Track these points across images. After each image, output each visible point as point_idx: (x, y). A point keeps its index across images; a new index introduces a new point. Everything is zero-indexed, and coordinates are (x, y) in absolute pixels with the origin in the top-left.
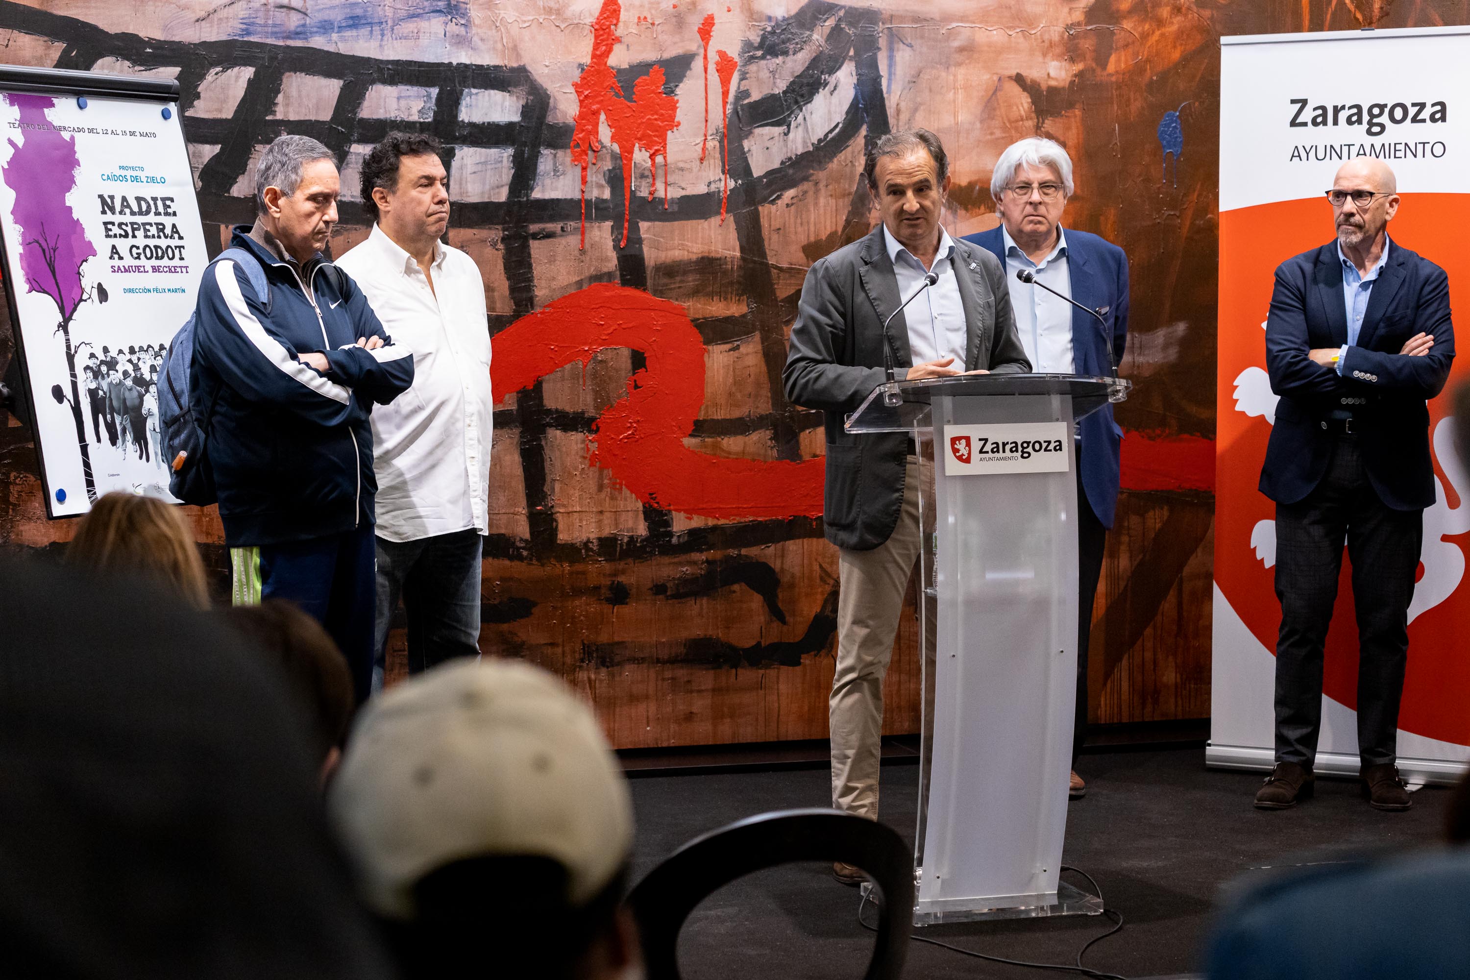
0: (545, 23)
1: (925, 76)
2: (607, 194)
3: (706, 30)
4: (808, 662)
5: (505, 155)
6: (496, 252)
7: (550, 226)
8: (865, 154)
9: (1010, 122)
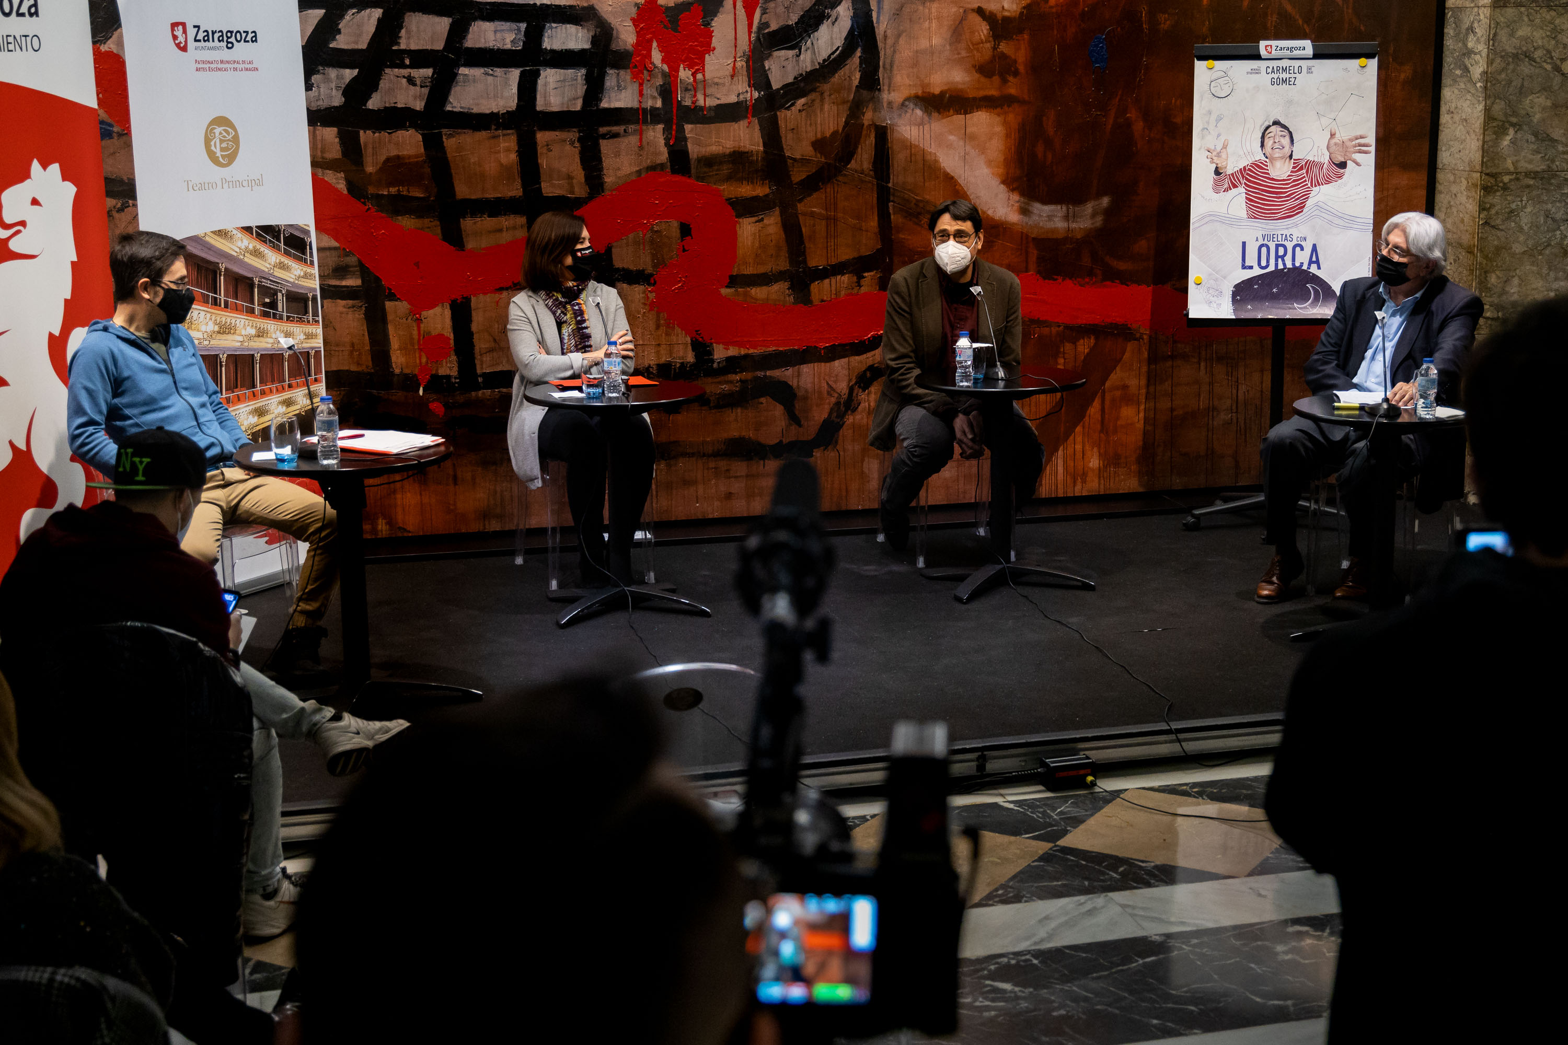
1: (907, 10)
2: (659, 104)
4: (818, 455)
5: (579, 74)
6: (574, 149)
7: (615, 129)
8: (860, 71)
9: (973, 45)
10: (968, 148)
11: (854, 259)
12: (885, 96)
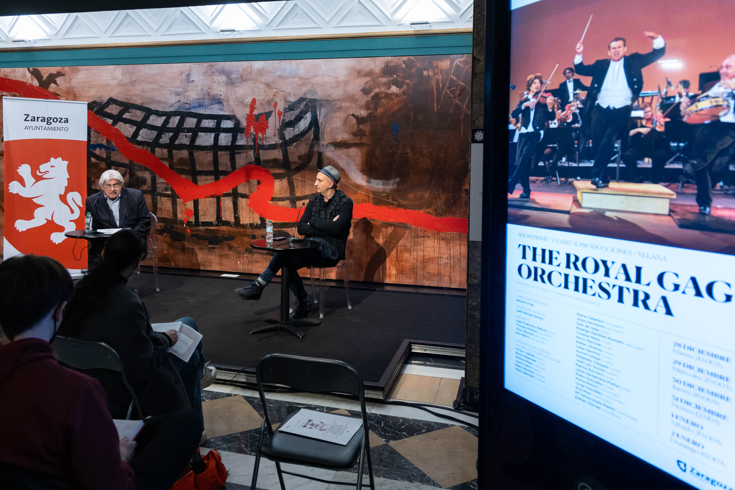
0: (240, 105)
1: (329, 115)
2: (252, 144)
3: (275, 105)
5: (230, 135)
6: (228, 157)
7: (240, 151)
9: (350, 126)
10: (349, 160)
11: (310, 194)
12: (321, 142)
